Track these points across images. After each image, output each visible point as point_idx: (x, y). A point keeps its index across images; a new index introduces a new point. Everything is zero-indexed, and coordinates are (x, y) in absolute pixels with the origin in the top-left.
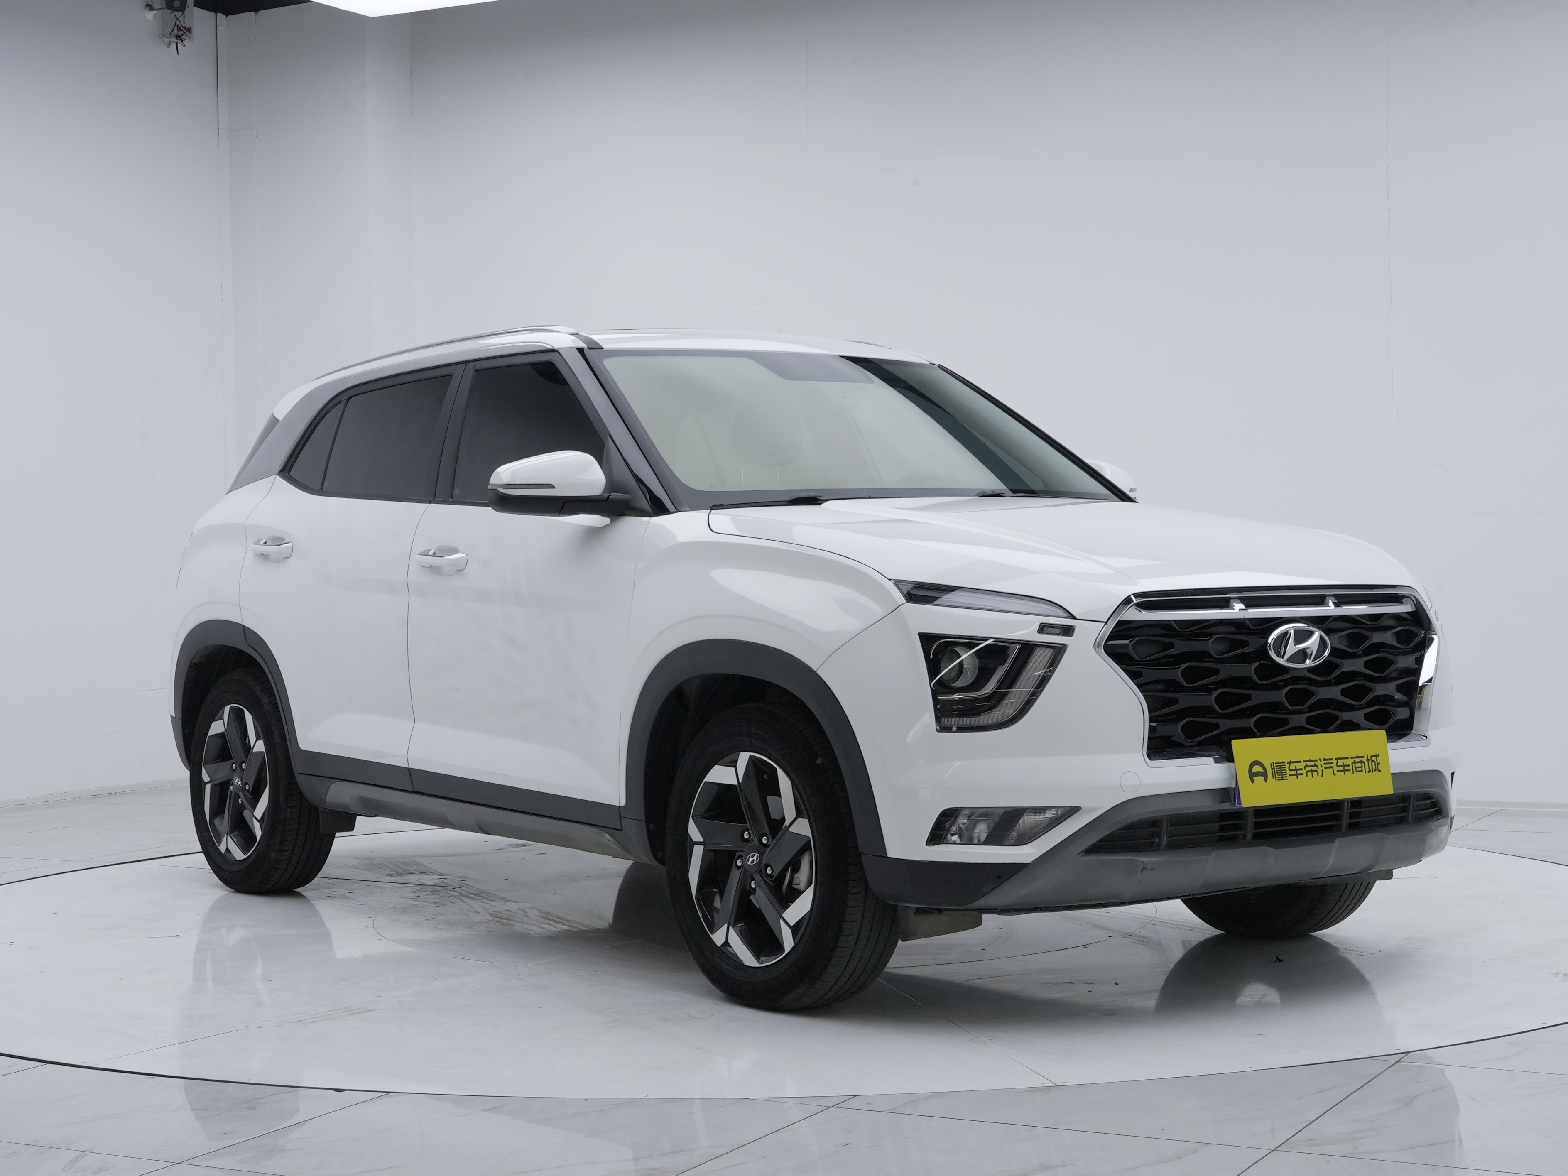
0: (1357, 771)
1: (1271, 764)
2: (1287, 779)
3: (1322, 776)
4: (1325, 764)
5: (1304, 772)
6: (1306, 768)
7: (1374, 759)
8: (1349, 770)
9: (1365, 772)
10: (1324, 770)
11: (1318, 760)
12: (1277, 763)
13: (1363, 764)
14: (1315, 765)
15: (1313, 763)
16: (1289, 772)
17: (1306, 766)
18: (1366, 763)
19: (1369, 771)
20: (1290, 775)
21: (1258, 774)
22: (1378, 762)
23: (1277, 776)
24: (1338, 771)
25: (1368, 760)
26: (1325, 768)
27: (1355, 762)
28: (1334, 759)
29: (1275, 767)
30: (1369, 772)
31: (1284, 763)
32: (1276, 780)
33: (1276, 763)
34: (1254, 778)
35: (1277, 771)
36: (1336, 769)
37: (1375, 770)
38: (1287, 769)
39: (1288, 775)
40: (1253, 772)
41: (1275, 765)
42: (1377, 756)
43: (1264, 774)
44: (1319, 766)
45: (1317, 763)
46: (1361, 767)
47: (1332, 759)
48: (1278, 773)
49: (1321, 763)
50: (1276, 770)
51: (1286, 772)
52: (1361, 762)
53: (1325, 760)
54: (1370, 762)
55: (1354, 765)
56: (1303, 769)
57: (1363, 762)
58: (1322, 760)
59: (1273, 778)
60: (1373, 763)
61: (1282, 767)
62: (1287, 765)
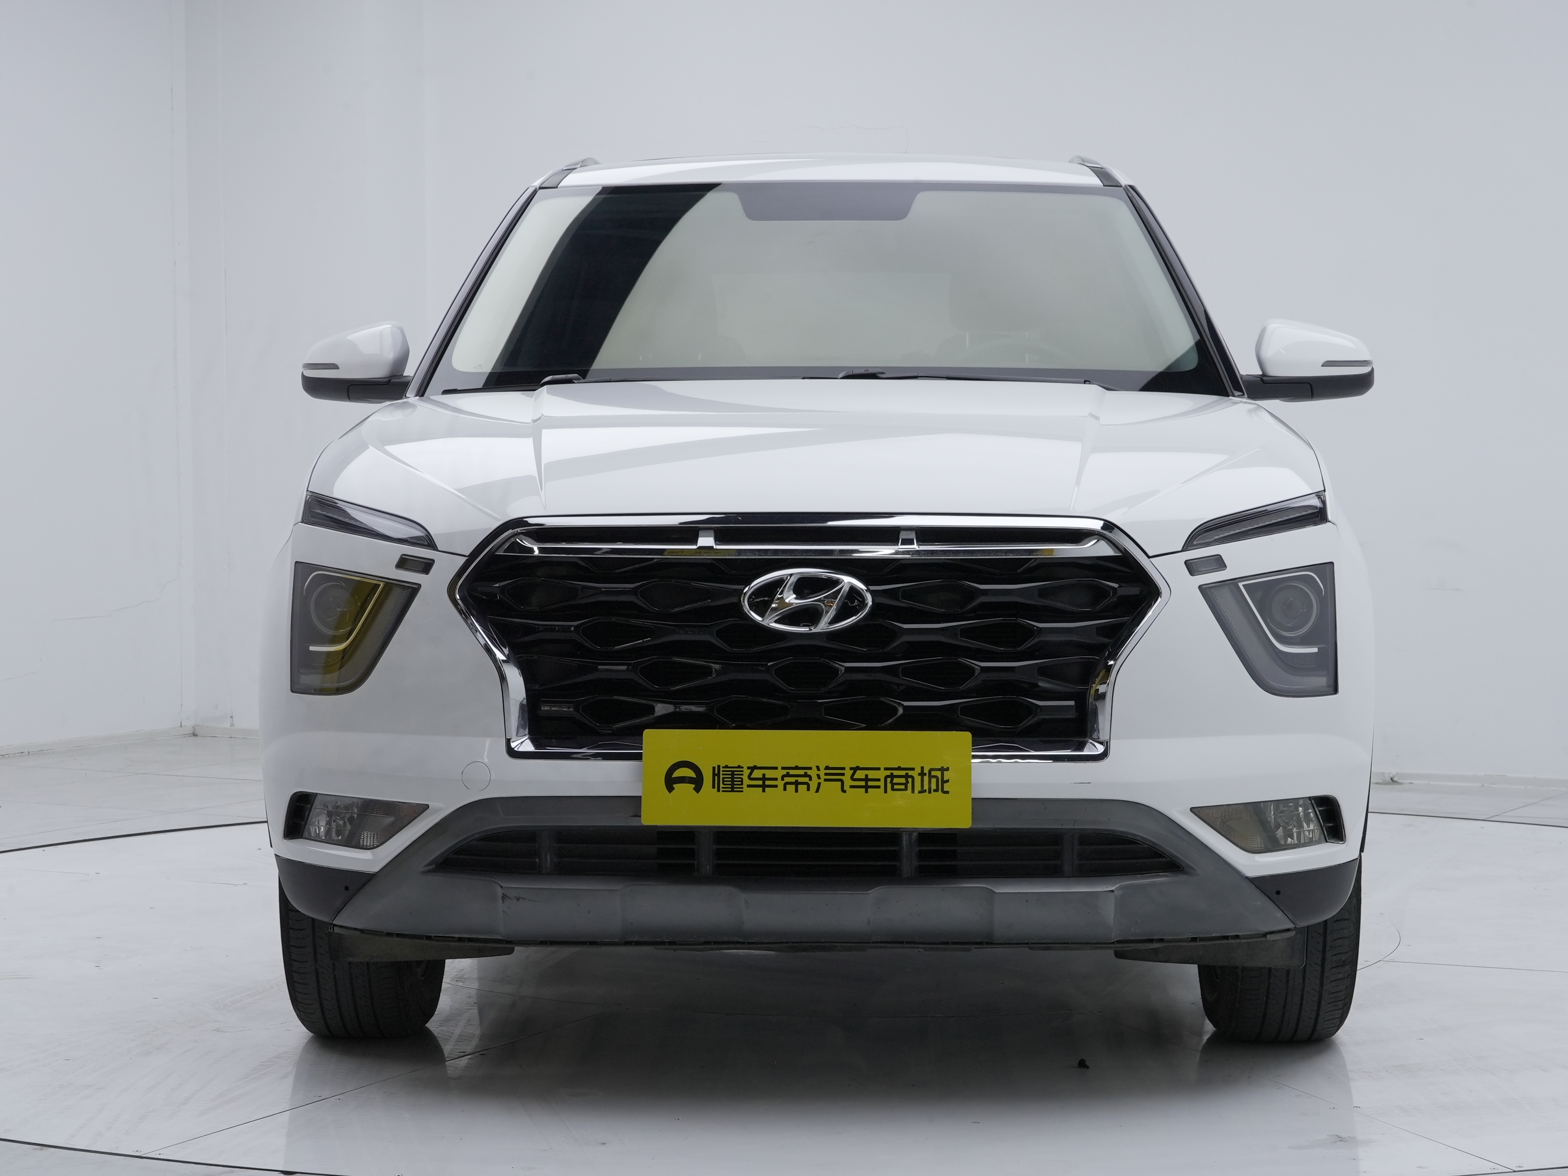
0: (893, 789)
1: (714, 768)
2: (742, 791)
3: (817, 791)
4: (826, 774)
5: (780, 784)
6: (785, 778)
7: (938, 774)
8: (879, 787)
9: (913, 791)
10: (824, 784)
11: (814, 769)
12: (726, 767)
13: (910, 780)
14: (806, 775)
15: (802, 772)
16: (746, 782)
17: (788, 775)
18: (918, 779)
19: (922, 791)
20: (749, 786)
21: (682, 780)
22: (945, 779)
23: (722, 785)
24: (852, 787)
25: (922, 774)
26: (826, 780)
27: (892, 776)
28: (847, 769)
29: (721, 773)
30: (920, 792)
31: (743, 768)
32: (718, 790)
33: (723, 767)
34: (675, 786)
35: (723, 778)
36: (848, 782)
37: (936, 790)
38: (745, 777)
39: (745, 786)
40: (674, 776)
41: (722, 769)
42: (943, 770)
43: (697, 783)
44: (814, 777)
45: (809, 772)
46: (906, 784)
47: (844, 769)
48: (723, 781)
49: (818, 772)
50: (721, 776)
51: (742, 781)
52: (907, 776)
53: (827, 768)
54: (926, 778)
55: (889, 780)
56: (780, 779)
57: (912, 777)
58: (822, 768)
59: (714, 787)
60: (934, 780)
61: (735, 773)
62: (746, 772)
